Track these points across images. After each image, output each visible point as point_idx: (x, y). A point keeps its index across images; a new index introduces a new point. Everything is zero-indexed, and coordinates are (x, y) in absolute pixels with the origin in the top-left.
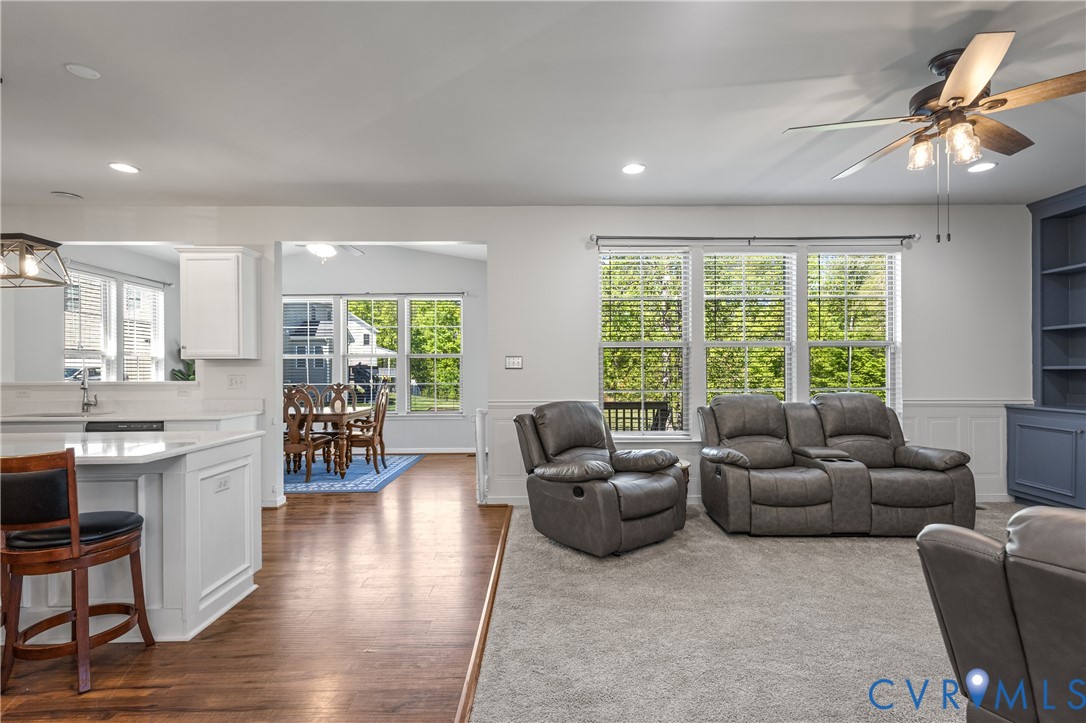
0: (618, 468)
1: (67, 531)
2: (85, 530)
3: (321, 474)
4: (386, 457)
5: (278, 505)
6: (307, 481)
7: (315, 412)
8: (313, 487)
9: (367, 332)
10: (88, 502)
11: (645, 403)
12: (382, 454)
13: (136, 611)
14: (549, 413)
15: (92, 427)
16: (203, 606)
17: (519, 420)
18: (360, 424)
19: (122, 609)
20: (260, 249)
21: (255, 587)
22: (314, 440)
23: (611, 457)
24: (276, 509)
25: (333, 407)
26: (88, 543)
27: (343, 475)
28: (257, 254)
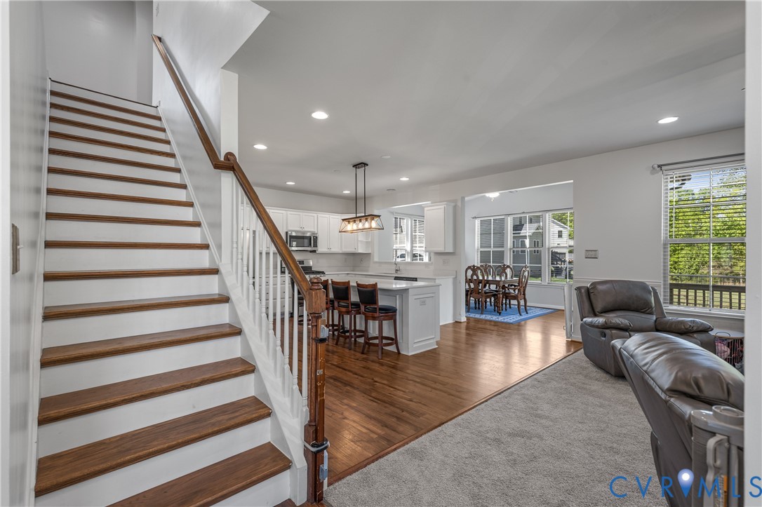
0: (659, 328)
1: (376, 308)
2: (381, 309)
3: (491, 312)
4: (528, 308)
5: (462, 321)
6: (482, 313)
7: (486, 278)
8: (483, 317)
9: (561, 229)
10: (383, 301)
11: (713, 286)
12: (525, 306)
13: (394, 341)
14: (600, 287)
15: (396, 278)
16: (415, 346)
17: (578, 289)
18: (513, 287)
19: (392, 339)
20: (455, 201)
21: (437, 347)
22: (486, 293)
23: (656, 321)
24: (461, 322)
25: (501, 277)
26: (381, 313)
27: (500, 314)
28: (453, 204)
